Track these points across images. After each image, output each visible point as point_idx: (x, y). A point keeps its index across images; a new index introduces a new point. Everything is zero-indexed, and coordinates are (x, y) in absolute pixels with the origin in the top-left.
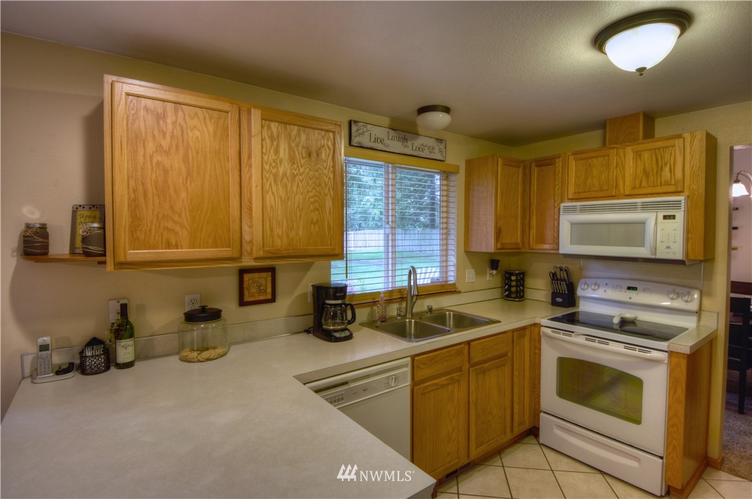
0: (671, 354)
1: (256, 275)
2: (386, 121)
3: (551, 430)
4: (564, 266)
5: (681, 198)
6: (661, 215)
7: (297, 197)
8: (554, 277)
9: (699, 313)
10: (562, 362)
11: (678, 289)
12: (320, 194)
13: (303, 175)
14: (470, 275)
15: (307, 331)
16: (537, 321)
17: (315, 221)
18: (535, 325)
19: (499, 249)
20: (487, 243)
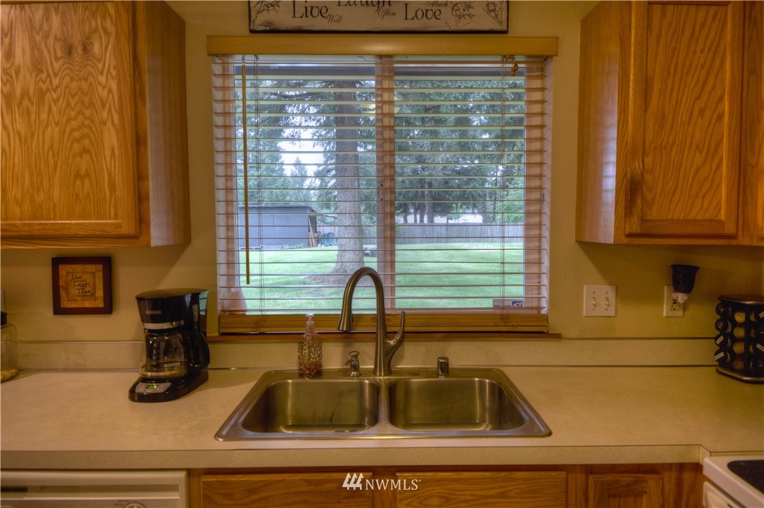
1: (78, 268)
7: (49, 131)
12: (92, 121)
13: (59, 91)
17: (83, 172)
18: (691, 468)
19: (630, 235)
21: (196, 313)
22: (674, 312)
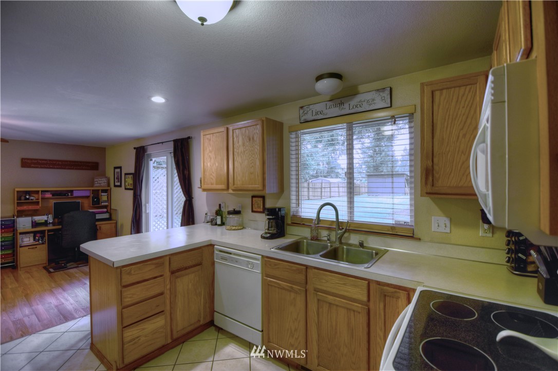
1: (257, 199)
7: (246, 162)
12: (254, 158)
13: (248, 151)
17: (252, 172)
21: (280, 214)
22: (486, 234)
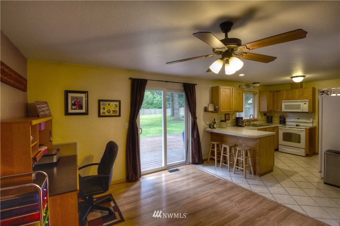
0: (306, 129)
2: (245, 84)
3: (281, 148)
4: (283, 115)
5: (308, 100)
6: (304, 103)
8: (280, 117)
9: (313, 123)
10: (284, 134)
11: (308, 118)
14: (260, 117)
15: (234, 126)
16: (278, 126)
18: (277, 127)
19: (267, 111)
20: (265, 109)
